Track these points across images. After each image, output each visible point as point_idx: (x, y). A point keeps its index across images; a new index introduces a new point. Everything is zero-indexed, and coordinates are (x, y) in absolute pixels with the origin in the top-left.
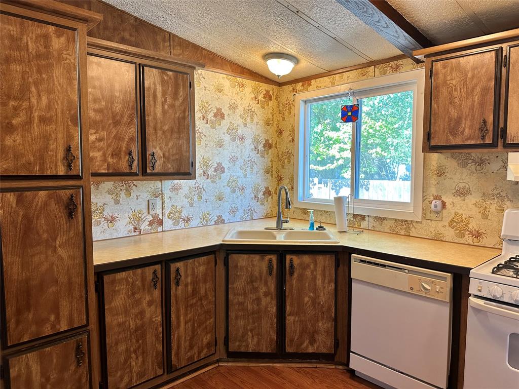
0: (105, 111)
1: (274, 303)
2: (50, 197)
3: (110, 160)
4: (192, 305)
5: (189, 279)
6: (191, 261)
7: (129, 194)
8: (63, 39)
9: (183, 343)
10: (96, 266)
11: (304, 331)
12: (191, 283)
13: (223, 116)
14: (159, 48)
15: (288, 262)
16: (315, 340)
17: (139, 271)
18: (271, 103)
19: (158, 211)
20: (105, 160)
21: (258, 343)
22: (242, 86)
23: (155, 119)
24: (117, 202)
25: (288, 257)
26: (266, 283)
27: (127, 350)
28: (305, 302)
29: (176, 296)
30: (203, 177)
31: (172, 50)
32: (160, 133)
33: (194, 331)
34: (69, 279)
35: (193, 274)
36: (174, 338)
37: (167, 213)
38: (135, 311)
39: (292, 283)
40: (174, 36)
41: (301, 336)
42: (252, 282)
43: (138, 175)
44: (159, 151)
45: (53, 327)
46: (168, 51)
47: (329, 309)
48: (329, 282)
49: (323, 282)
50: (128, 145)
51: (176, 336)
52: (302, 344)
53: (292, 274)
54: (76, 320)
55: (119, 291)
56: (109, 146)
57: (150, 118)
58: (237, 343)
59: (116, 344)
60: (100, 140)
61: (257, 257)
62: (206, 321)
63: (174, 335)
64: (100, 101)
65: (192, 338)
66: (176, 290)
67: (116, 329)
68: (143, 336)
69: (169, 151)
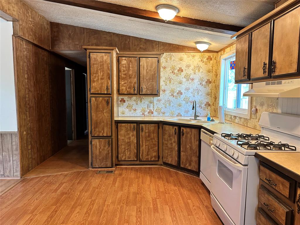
0: (127, 74)
1: (177, 145)
2: (103, 99)
3: (128, 90)
4: (148, 140)
5: (147, 131)
6: (148, 125)
7: (141, 101)
8: (106, 56)
9: (144, 152)
10: (115, 121)
11: (187, 159)
12: (148, 132)
13: (182, 71)
14: (154, 48)
15: (182, 130)
16: (191, 164)
17: (129, 124)
18: (211, 62)
19: (152, 109)
20: (126, 90)
21: (172, 161)
22: (194, 56)
23: (143, 75)
24: (137, 104)
25: (182, 128)
26: (174, 138)
27: (125, 148)
28: (188, 147)
29: (142, 135)
30: (171, 96)
31: (159, 48)
32: (145, 80)
33: (149, 149)
34: (107, 122)
35: (148, 129)
36: (141, 149)
37: (155, 109)
38: (127, 137)
39: (183, 139)
40: (160, 42)
41: (186, 161)
42: (170, 136)
43: (137, 95)
44: (145, 86)
45: (102, 134)
46: (158, 48)
47: (196, 152)
48: (196, 141)
49: (194, 140)
50: (134, 85)
51: (142, 149)
52: (186, 165)
53: (183, 135)
54: (108, 134)
55: (122, 129)
56: (128, 85)
57: (142, 75)
58: (165, 159)
59: (121, 145)
60: (125, 83)
61: (171, 127)
62: (154, 147)
63: (141, 148)
64: (125, 71)
65: (148, 152)
66: (142, 133)
67: (121, 141)
68: (130, 145)
69: (148, 86)
